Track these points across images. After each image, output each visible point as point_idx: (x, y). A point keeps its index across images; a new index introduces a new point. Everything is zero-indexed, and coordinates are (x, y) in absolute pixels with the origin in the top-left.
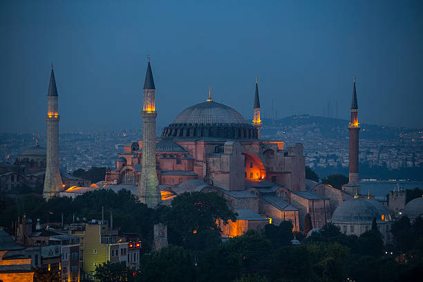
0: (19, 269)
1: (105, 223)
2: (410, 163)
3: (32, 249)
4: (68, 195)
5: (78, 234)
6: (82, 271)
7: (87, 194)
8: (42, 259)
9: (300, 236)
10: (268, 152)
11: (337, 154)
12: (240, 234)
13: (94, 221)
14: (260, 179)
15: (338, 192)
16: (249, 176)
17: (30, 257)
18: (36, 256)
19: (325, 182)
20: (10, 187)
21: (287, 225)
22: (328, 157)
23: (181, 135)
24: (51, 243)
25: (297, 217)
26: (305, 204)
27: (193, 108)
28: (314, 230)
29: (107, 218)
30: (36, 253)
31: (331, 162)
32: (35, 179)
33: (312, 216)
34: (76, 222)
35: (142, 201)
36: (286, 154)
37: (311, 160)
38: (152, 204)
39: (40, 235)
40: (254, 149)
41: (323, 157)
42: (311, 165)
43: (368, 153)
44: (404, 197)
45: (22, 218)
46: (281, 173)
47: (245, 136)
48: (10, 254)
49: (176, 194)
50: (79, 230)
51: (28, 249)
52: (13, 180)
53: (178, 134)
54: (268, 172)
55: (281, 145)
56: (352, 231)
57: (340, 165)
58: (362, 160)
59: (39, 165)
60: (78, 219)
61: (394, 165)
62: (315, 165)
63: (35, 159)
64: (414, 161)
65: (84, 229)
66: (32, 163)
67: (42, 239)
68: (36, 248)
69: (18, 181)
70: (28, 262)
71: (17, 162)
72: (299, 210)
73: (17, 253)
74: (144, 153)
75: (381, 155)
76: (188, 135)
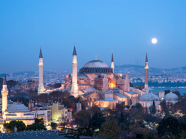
0: (29, 118)
1: (60, 103)
2: (166, 81)
3: (34, 111)
4: (47, 93)
5: (50, 106)
6: (51, 119)
7: (53, 92)
8: (38, 115)
9: (128, 107)
10: (117, 77)
11: (141, 78)
12: (107, 106)
13: (55, 102)
14: (114, 87)
15: (141, 91)
16: (110, 86)
17: (33, 114)
18: (36, 114)
19: (137, 88)
20: (26, 90)
21: (124, 103)
22: (137, 79)
23: (86, 71)
24: (41, 109)
25: (127, 100)
26: (130, 95)
27: (90, 62)
28: (132, 105)
29: (60, 100)
30: (35, 113)
31: (139, 81)
32: (35, 87)
33: (132, 100)
34: (49, 102)
35: (72, 95)
36: (123, 78)
37: (132, 80)
38: (76, 96)
39: (37, 107)
40: (112, 76)
41: (135, 79)
42: (132, 82)
43: (151, 77)
44: (164, 93)
45: (30, 101)
46: (121, 85)
47: (108, 72)
48: (26, 113)
49: (84, 92)
50: (50, 105)
51: (33, 111)
52: (27, 88)
53: (85, 71)
54: (117, 84)
55: (121, 75)
56: (146, 105)
57: (141, 82)
58: (149, 80)
59: (36, 82)
60: (50, 101)
61: (161, 82)
62: (133, 82)
63: (35, 80)
64: (167, 80)
65: (52, 105)
66: (34, 82)
67: (37, 108)
68: (35, 111)
69: (29, 88)
70: (33, 116)
71: (28, 81)
72: (127, 98)
73: (29, 113)
74: (73, 78)
75: (156, 78)
76: (88, 71)
